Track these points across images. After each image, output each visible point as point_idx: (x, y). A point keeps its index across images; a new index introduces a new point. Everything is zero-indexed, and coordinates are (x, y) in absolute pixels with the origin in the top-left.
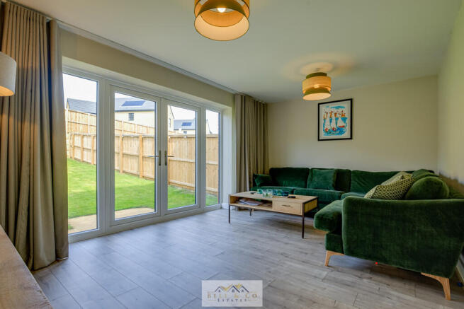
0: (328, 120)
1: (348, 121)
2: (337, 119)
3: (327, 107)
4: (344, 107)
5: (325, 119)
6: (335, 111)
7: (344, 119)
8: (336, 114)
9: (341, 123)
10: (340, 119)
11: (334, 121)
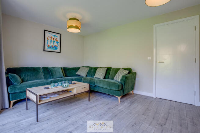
0: (49, 41)
1: (59, 44)
2: (54, 41)
3: (50, 34)
4: (57, 37)
5: (48, 40)
6: (53, 37)
7: (57, 43)
8: (54, 39)
9: (56, 44)
10: (55, 42)
11: (52, 42)
